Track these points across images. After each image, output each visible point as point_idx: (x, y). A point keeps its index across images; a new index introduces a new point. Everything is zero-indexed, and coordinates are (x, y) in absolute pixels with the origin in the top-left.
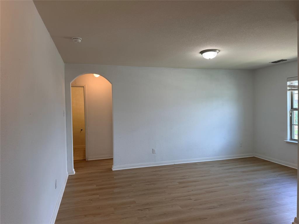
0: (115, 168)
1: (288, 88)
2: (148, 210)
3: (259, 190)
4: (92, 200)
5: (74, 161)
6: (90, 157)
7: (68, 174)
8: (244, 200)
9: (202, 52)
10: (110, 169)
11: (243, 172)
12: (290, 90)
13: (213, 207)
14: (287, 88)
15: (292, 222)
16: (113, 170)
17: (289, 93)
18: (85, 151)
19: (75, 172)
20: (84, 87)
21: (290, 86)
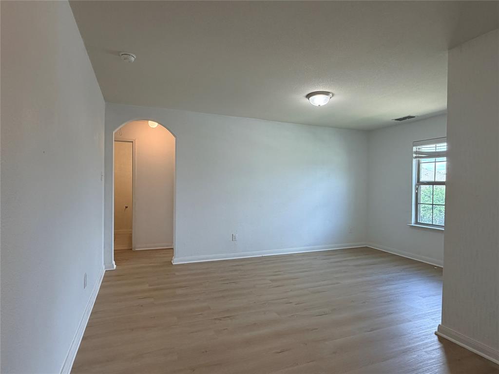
0: (176, 261)
1: (414, 155)
2: (228, 318)
3: (381, 289)
4: (142, 306)
5: (114, 250)
6: (139, 246)
7: (105, 268)
8: (364, 302)
9: (309, 96)
10: (170, 263)
11: (356, 266)
12: (416, 157)
13: (323, 313)
14: (412, 156)
15: (434, 331)
16: (174, 264)
17: (415, 161)
18: (130, 238)
19: (115, 266)
20: (132, 142)
21: (416, 153)
